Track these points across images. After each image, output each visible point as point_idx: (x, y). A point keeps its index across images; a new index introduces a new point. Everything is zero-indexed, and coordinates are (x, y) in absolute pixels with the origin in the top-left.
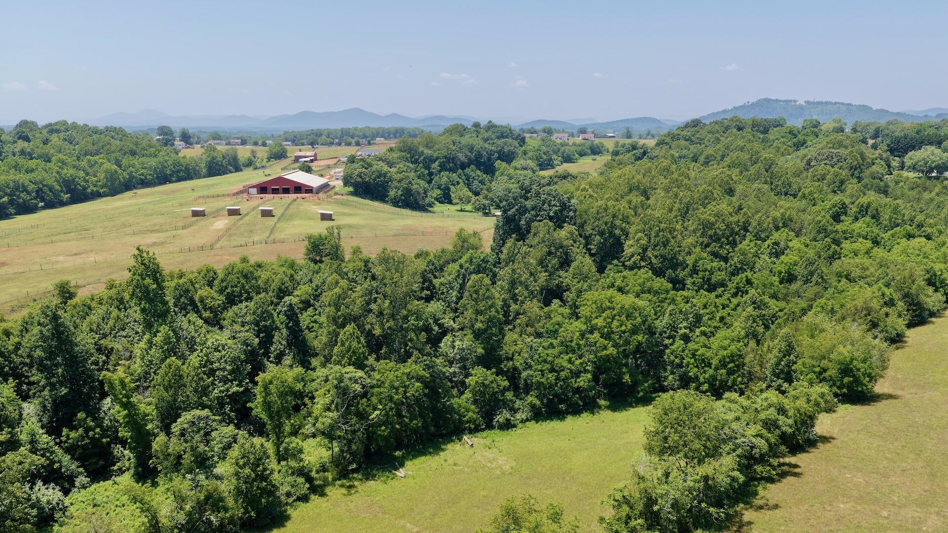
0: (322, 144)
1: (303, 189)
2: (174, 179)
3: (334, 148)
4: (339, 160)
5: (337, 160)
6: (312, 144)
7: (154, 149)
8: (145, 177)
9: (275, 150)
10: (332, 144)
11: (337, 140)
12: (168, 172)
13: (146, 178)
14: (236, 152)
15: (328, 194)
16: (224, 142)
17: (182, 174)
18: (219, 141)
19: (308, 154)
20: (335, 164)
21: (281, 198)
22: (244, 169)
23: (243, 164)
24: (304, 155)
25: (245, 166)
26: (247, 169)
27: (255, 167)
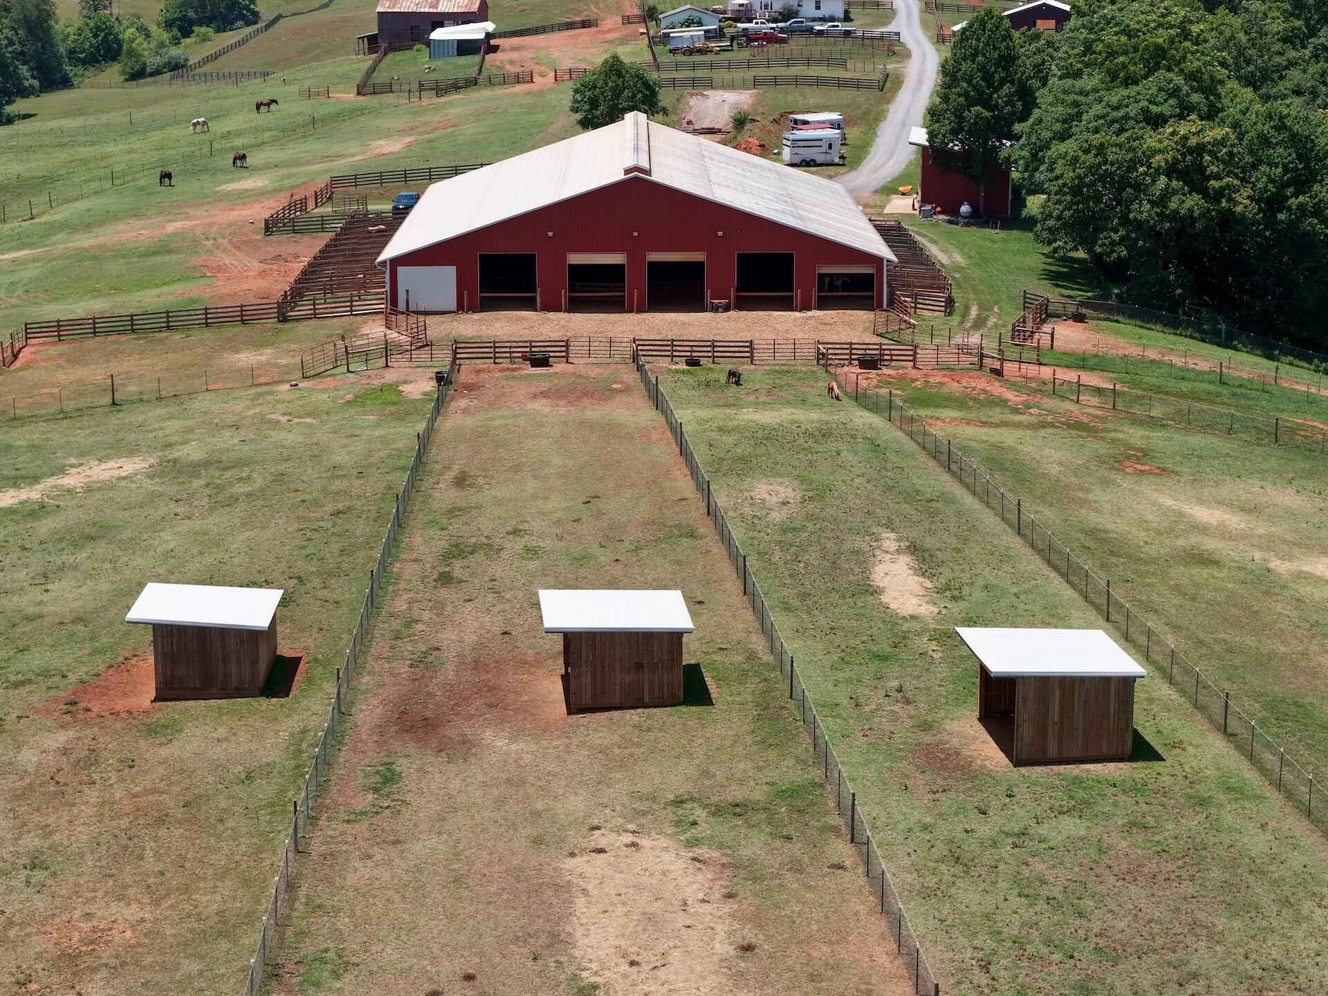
21: (694, 354)
22: (76, 75)
23: (71, 52)
24: (427, 10)
25: (79, 60)
26: (87, 73)
27: (137, 67)
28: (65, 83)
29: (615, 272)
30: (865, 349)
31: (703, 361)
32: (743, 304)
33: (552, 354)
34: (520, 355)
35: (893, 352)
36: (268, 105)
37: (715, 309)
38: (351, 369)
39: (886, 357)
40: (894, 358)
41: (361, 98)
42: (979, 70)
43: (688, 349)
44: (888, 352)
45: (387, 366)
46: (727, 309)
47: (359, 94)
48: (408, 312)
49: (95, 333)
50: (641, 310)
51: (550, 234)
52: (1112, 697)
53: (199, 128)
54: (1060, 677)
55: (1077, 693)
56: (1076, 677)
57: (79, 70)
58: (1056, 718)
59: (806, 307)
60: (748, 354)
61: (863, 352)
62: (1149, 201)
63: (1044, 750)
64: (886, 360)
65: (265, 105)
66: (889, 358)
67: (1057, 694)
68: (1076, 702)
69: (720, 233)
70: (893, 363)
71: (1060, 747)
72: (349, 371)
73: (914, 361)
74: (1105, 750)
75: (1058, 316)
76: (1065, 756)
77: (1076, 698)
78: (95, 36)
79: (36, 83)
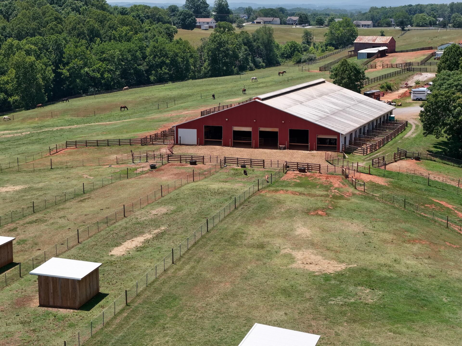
0: (418, 25)
1: (312, 139)
2: (152, 78)
3: (432, 30)
4: (433, 54)
5: (429, 52)
6: (402, 24)
7: (128, 28)
8: (102, 75)
9: (338, 33)
10: (432, 24)
11: (441, 19)
12: (143, 68)
13: (103, 77)
14: (270, 35)
15: (379, 154)
16: (278, 20)
17: (165, 70)
18: (270, 19)
19: (380, 40)
20: (424, 62)
21: (245, 163)
22: (282, 62)
23: (283, 54)
24: (371, 42)
25: (285, 57)
26: (286, 61)
27: (298, 60)
28: (278, 64)
29: (248, 134)
30: (303, 165)
31: (247, 166)
32: (291, 147)
33: (197, 161)
34: (189, 160)
35: (313, 167)
36: (283, 73)
37: (280, 149)
38: (134, 162)
39: (310, 169)
40: (313, 169)
41: (320, 72)
42: (447, 67)
43: (243, 161)
44: (311, 167)
45: (147, 162)
46: (285, 149)
47: (320, 70)
48: (180, 144)
49: (86, 146)
50: (256, 147)
51: (227, 120)
52: (70, 286)
53: (254, 81)
54: (52, 277)
55: (58, 283)
56: (57, 278)
57: (284, 60)
58: (52, 291)
59: (312, 150)
60: (262, 165)
61: (302, 166)
62: (453, 116)
63: (49, 302)
64: (310, 170)
65: (282, 73)
66: (311, 169)
67: (51, 283)
68: (58, 286)
69: (283, 122)
70: (313, 171)
71: (54, 302)
72: (133, 163)
73: (319, 170)
74: (69, 305)
75: (410, 158)
76: (56, 305)
77: (58, 285)
78: (291, 49)
79: (264, 64)
